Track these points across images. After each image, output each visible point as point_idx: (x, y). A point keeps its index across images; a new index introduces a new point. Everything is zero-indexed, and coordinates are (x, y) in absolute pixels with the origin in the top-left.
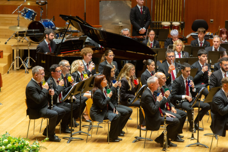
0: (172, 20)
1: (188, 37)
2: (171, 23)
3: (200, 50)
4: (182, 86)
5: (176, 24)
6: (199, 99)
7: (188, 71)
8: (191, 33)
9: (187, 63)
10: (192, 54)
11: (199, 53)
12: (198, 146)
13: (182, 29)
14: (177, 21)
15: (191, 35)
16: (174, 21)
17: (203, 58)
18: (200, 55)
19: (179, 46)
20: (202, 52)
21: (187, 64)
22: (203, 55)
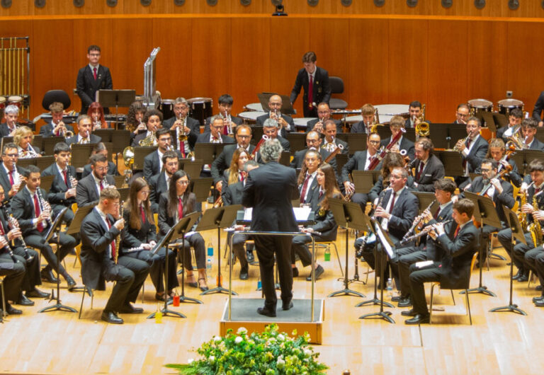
0: (7, 93)
1: (35, 120)
2: (7, 98)
3: (58, 144)
4: (28, 204)
5: (16, 98)
6: (58, 229)
7: (35, 180)
8: (41, 113)
9: (36, 165)
10: (43, 150)
11: (56, 149)
12: (58, 309)
13: (26, 107)
14: (16, 94)
15: (42, 118)
16: (12, 94)
17: (61, 157)
18: (57, 152)
19: (28, 139)
20: (60, 148)
21: (36, 168)
22: (63, 153)
